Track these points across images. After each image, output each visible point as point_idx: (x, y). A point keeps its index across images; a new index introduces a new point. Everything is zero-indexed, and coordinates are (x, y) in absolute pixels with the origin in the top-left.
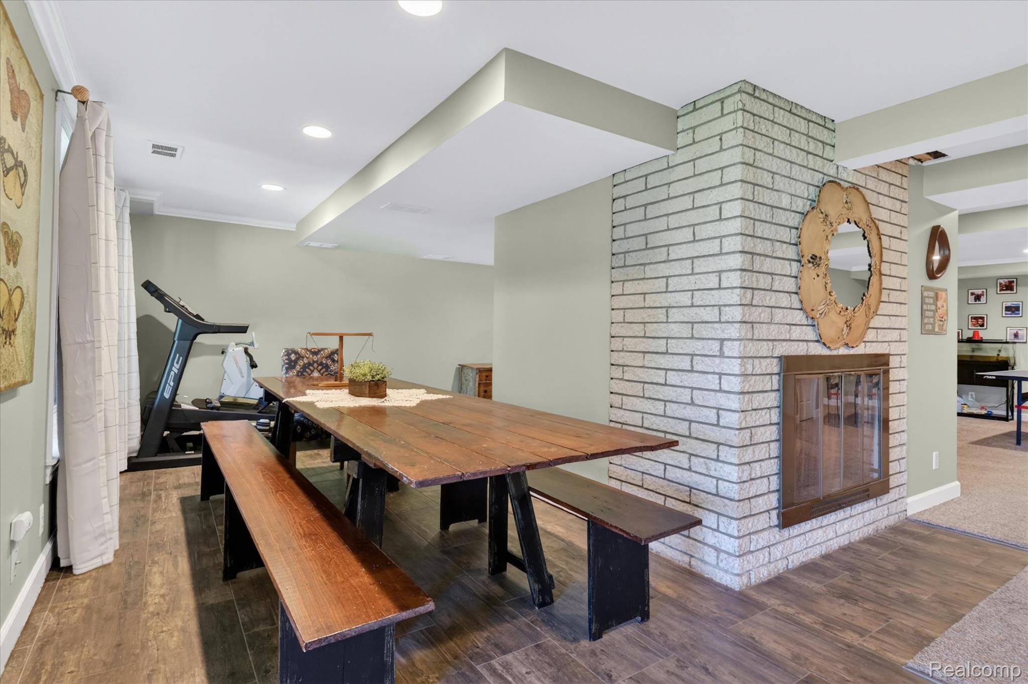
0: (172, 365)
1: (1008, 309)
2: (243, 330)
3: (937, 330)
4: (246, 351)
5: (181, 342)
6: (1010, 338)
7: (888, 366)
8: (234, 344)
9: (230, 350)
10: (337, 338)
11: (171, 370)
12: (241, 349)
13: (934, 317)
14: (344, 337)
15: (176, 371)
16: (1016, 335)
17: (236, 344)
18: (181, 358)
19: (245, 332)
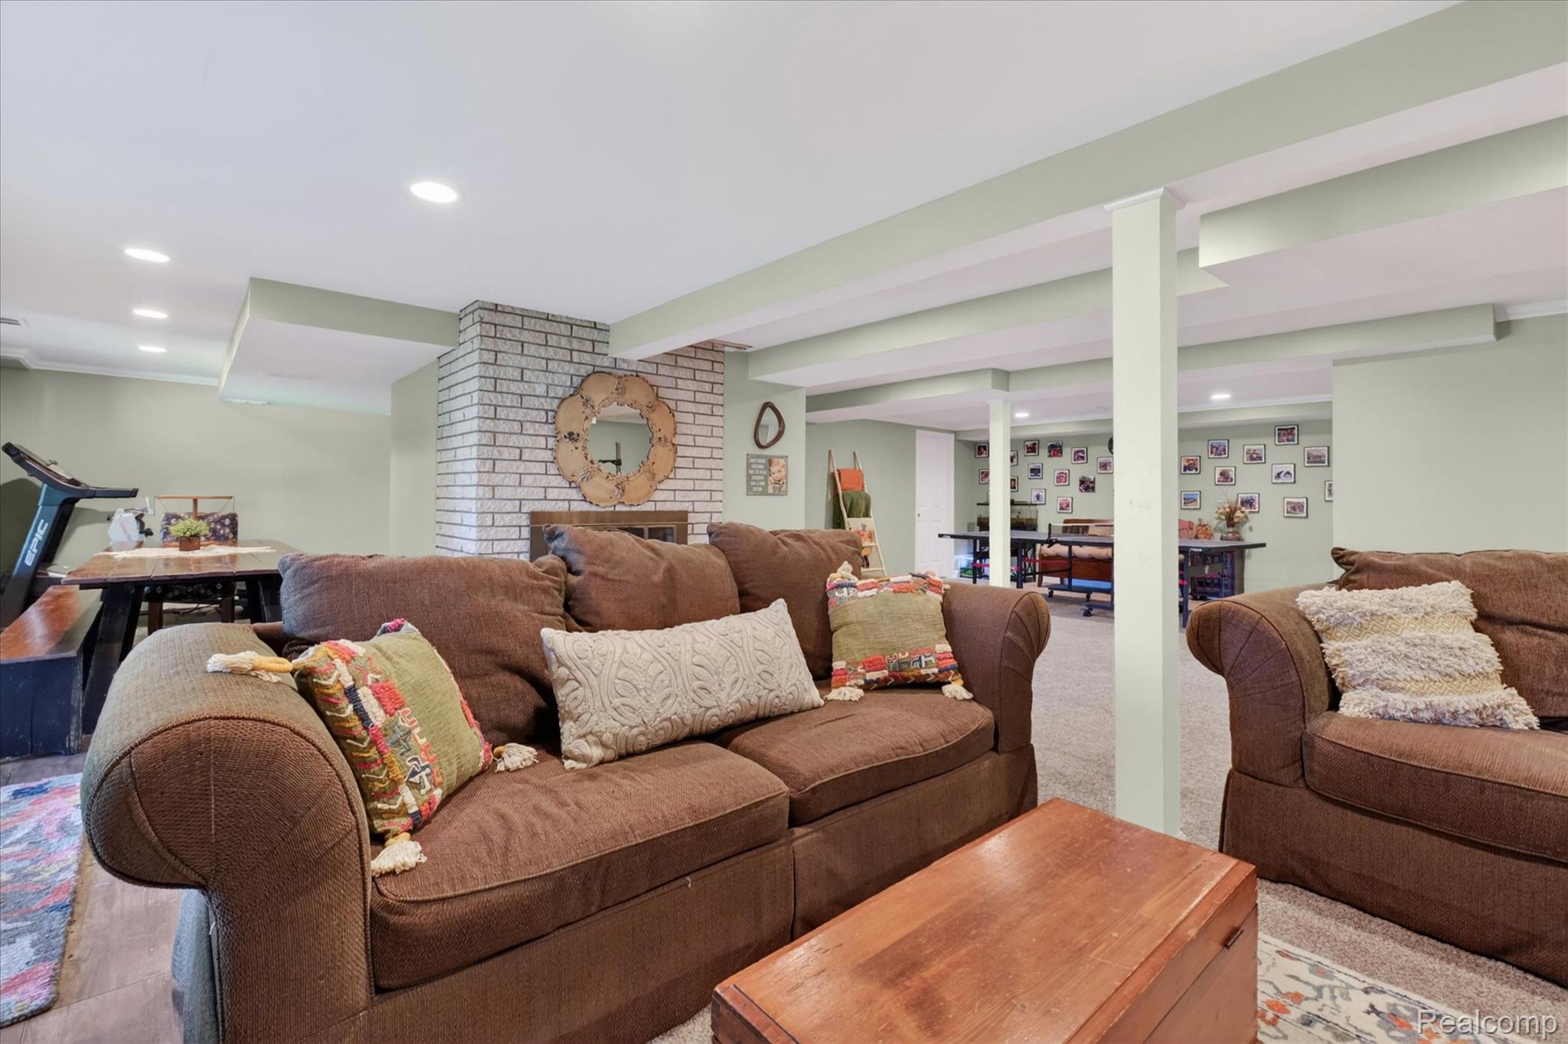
0: (35, 531)
1: (1032, 470)
2: (133, 494)
3: (770, 491)
4: (139, 518)
5: (46, 508)
6: (1034, 500)
7: (686, 520)
8: (123, 510)
9: (116, 517)
10: (191, 502)
11: (33, 536)
12: (131, 516)
13: (766, 480)
14: (199, 501)
15: (41, 538)
16: (1038, 497)
17: (126, 511)
18: (47, 524)
19: (134, 496)
